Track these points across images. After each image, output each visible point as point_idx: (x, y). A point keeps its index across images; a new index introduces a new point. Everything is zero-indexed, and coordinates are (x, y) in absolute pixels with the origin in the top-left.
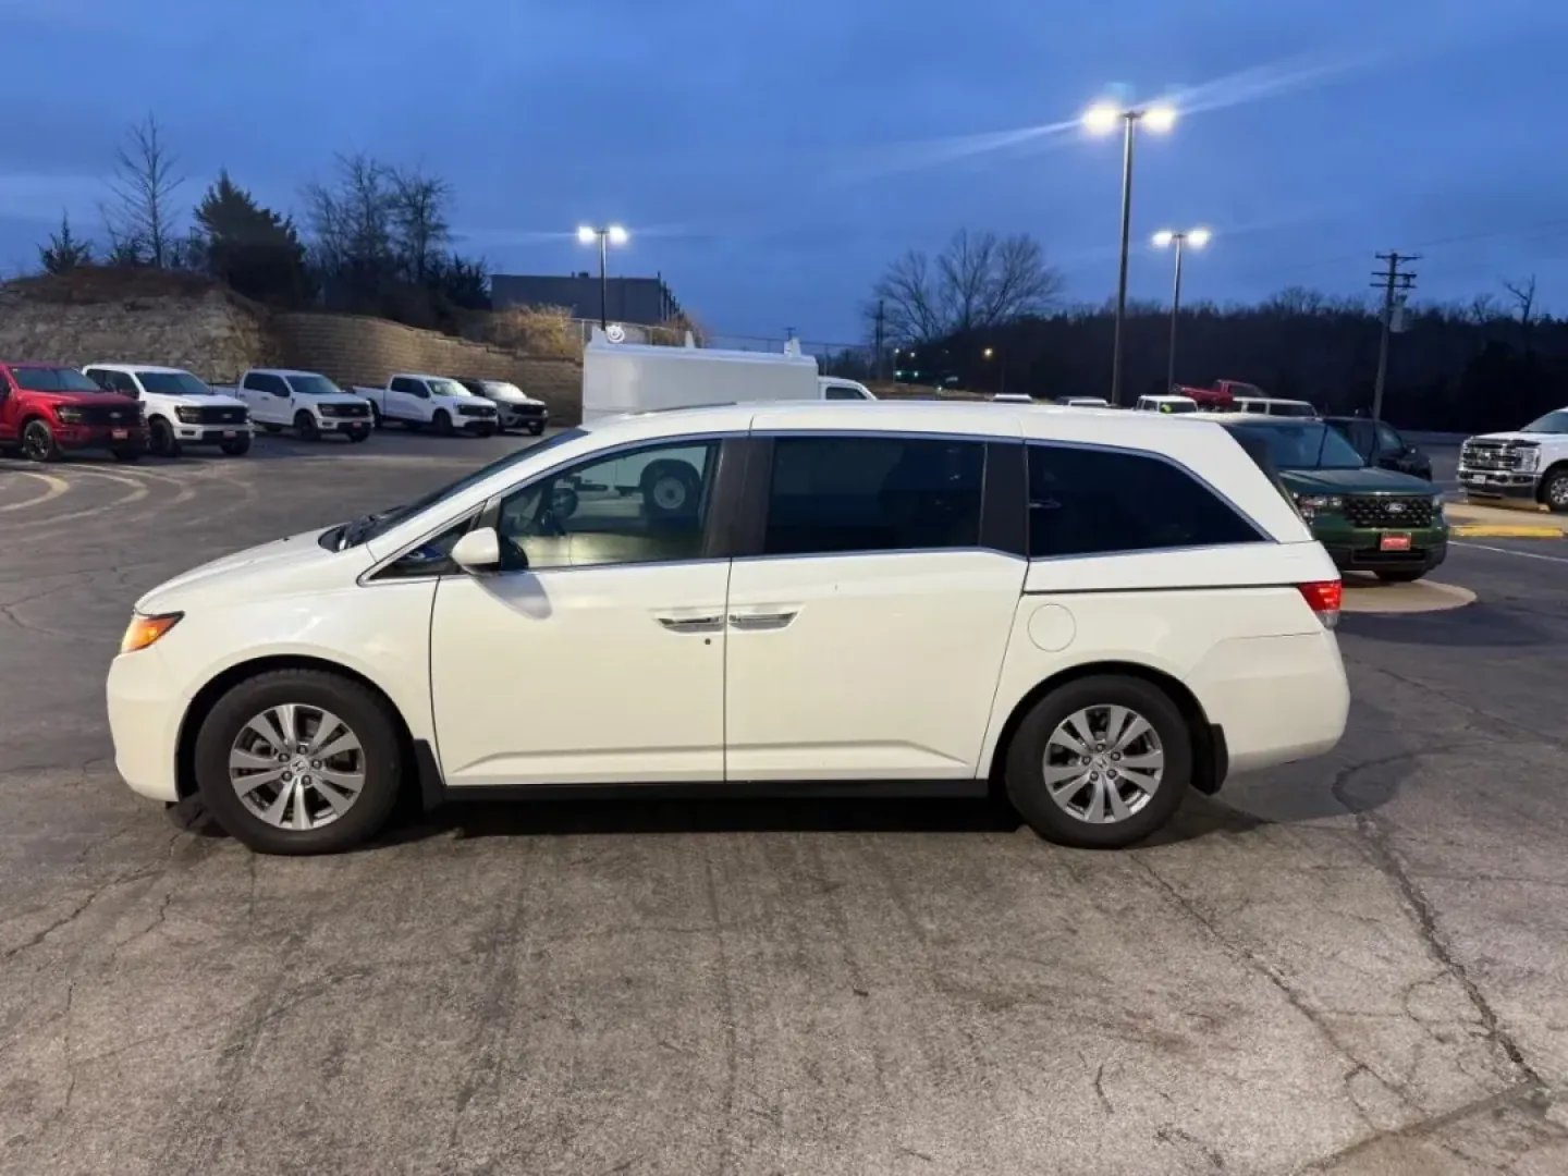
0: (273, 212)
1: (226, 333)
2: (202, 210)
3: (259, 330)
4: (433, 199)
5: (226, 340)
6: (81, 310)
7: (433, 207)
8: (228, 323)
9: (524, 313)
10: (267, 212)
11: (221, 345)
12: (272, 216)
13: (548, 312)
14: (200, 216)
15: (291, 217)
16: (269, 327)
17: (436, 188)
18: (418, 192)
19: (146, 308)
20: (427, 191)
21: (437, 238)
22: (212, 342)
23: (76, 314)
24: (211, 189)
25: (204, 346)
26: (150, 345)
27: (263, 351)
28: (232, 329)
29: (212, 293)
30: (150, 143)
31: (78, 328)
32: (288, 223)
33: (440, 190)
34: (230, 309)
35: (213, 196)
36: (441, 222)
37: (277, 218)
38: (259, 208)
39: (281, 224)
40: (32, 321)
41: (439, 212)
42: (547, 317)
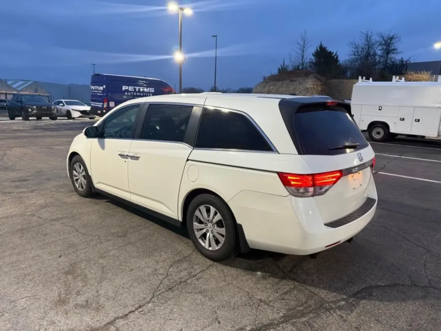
0: (332, 51)
1: (312, 86)
2: (314, 54)
3: (321, 85)
4: (393, 41)
5: (311, 88)
6: (280, 82)
7: (393, 44)
8: (313, 84)
9: (412, 74)
10: (330, 51)
11: (310, 89)
12: (331, 53)
13: (421, 74)
14: (313, 55)
15: (337, 52)
16: (324, 84)
17: (395, 37)
18: (388, 39)
19: (295, 81)
20: (392, 38)
21: (393, 53)
22: (307, 89)
23: (279, 83)
24: (317, 47)
25: (305, 90)
26: (293, 90)
27: (321, 91)
28: (314, 85)
29: (311, 75)
30: (304, 37)
31: (279, 87)
32: (336, 54)
33: (396, 37)
34: (314, 80)
35: (317, 49)
36: (395, 48)
37: (333, 53)
38: (329, 51)
39: (334, 55)
40: (270, 86)
41: (395, 44)
42: (421, 75)
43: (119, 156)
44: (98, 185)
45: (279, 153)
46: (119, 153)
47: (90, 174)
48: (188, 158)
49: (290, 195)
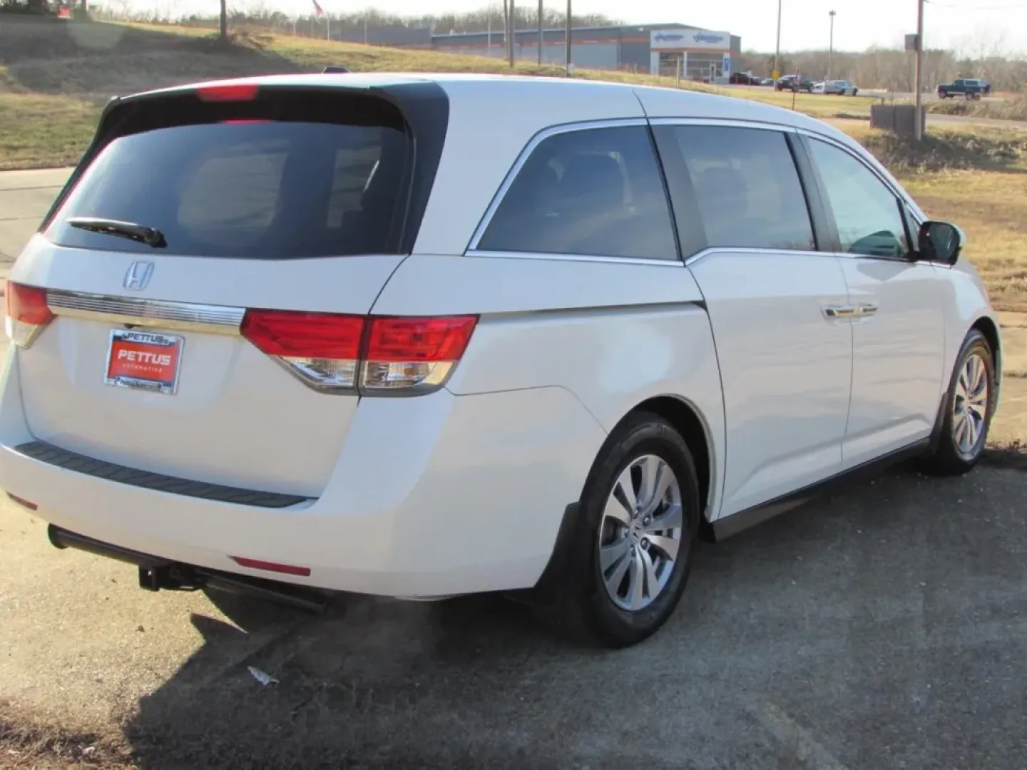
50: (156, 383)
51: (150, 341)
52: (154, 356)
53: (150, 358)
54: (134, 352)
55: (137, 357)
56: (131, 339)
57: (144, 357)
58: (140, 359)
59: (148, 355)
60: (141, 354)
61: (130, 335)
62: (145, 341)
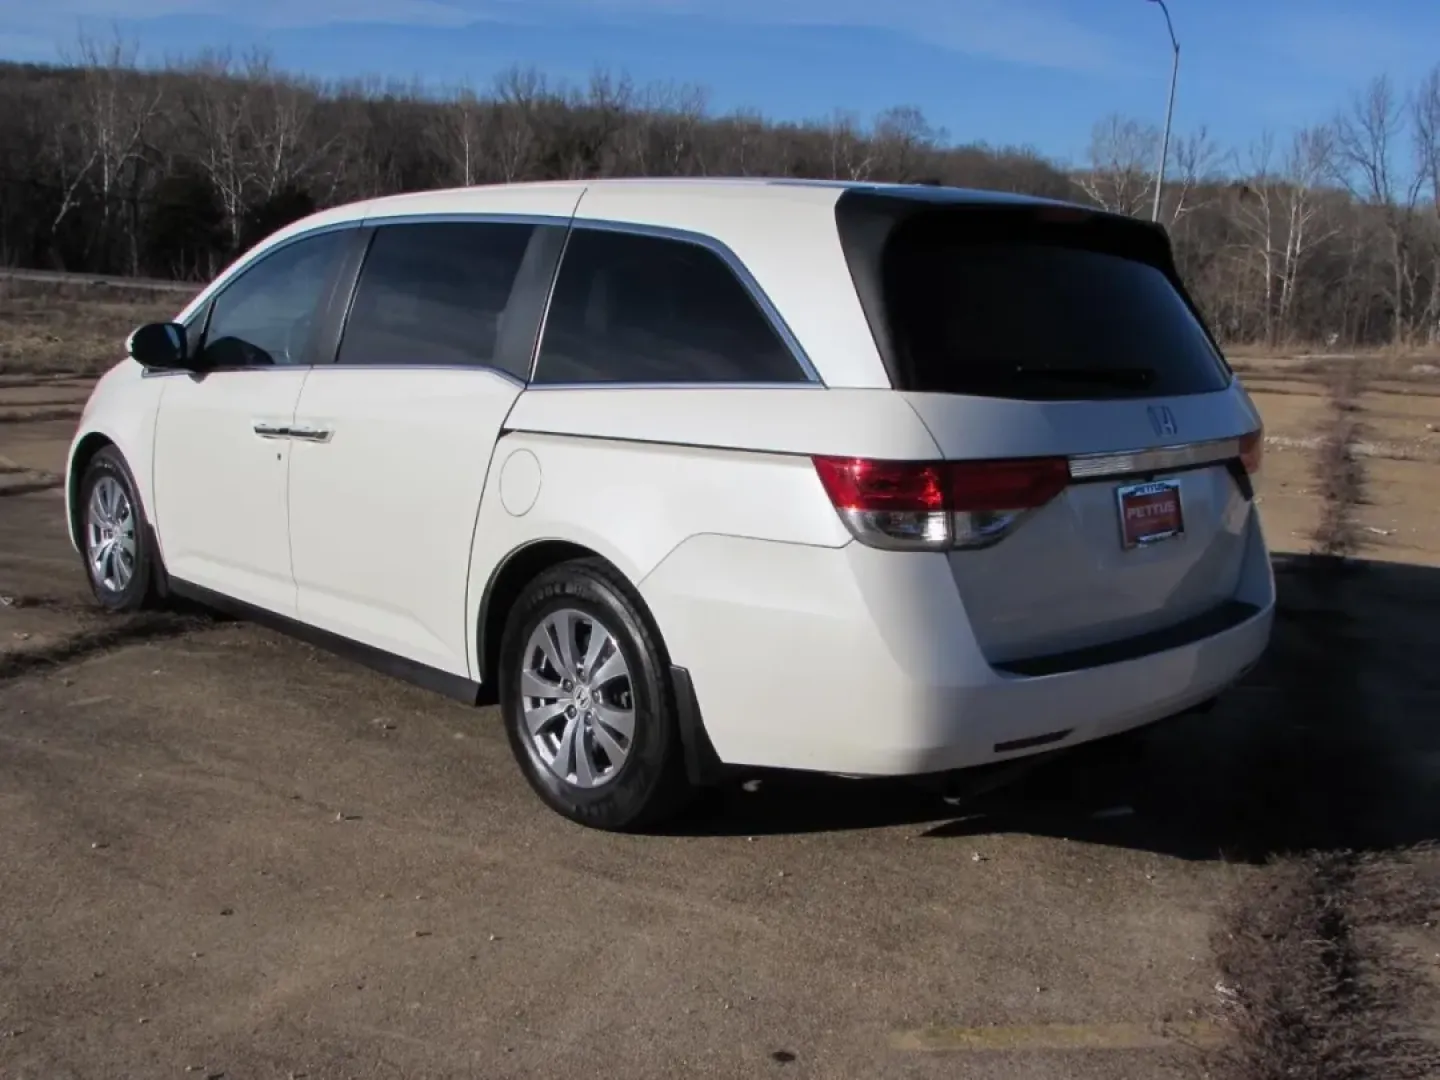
43: (259, 437)
44: (182, 563)
45: (827, 388)
46: (258, 423)
47: (151, 520)
48: (503, 425)
49: (855, 542)
50: (1170, 533)
51: (1154, 491)
52: (1161, 506)
53: (1159, 508)
54: (1142, 508)
55: (1146, 512)
56: (1139, 494)
57: (1152, 510)
58: (1149, 513)
59: (1155, 506)
60: (1148, 507)
61: (1137, 490)
62: (1150, 492)
